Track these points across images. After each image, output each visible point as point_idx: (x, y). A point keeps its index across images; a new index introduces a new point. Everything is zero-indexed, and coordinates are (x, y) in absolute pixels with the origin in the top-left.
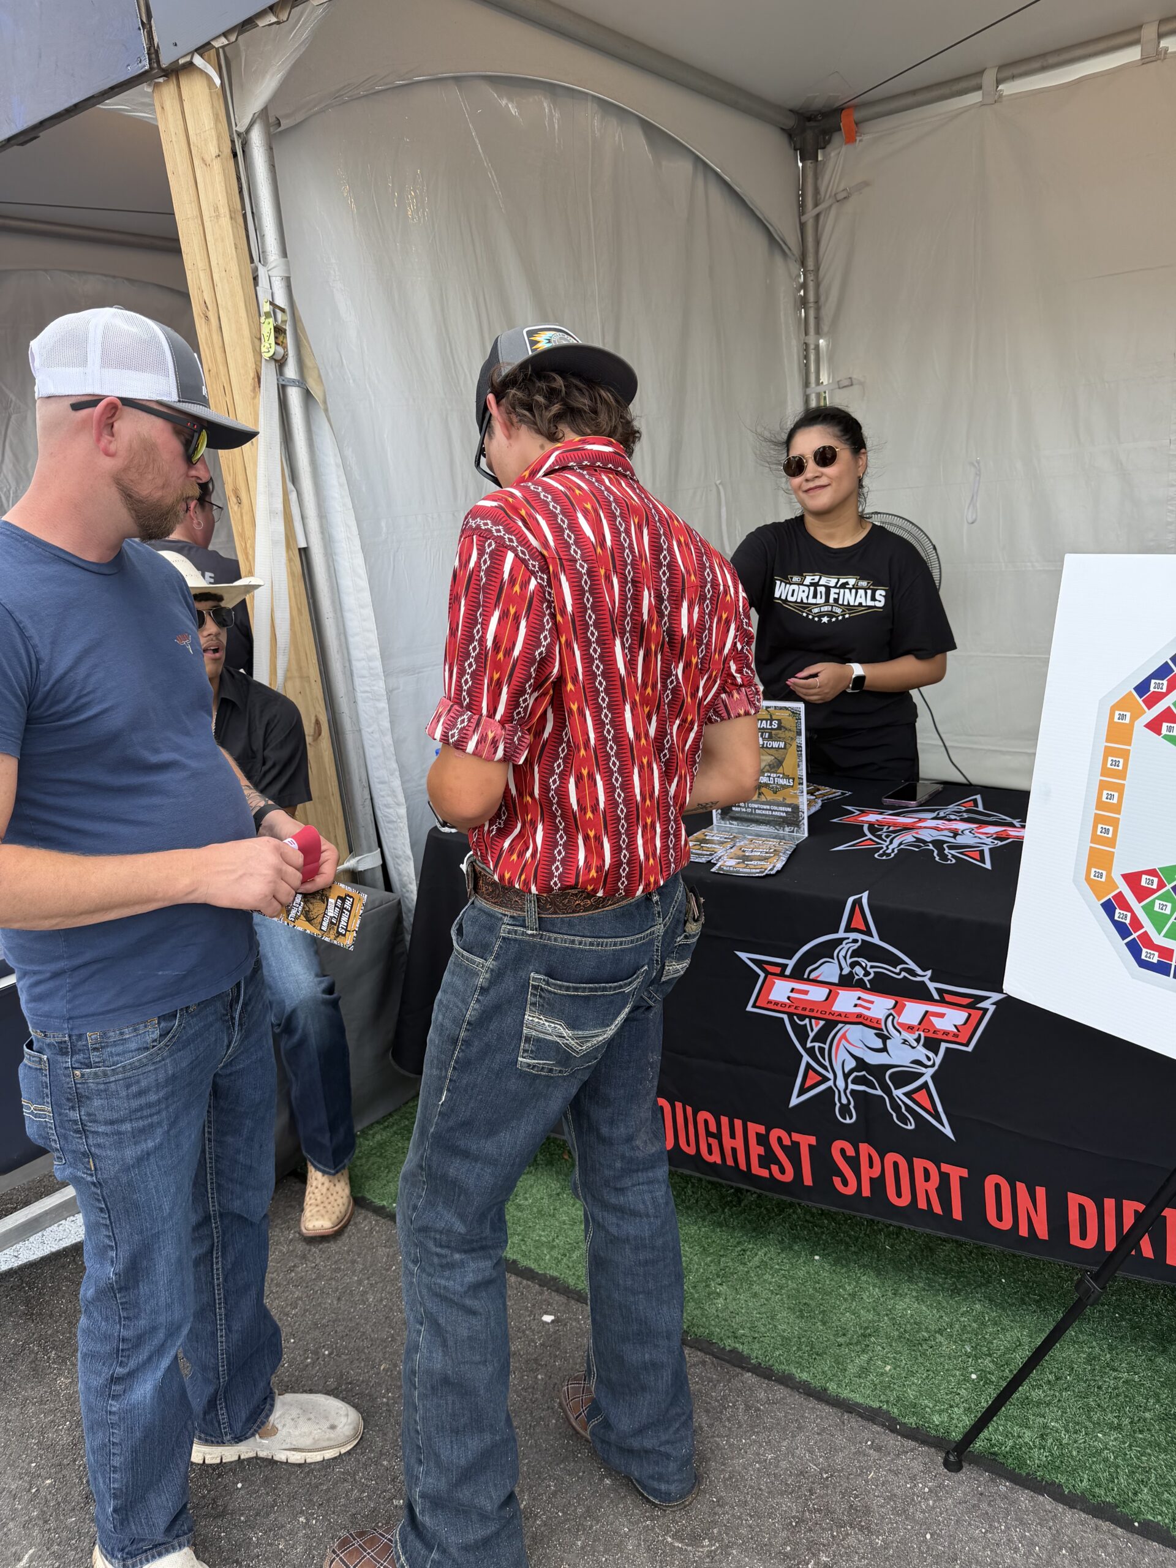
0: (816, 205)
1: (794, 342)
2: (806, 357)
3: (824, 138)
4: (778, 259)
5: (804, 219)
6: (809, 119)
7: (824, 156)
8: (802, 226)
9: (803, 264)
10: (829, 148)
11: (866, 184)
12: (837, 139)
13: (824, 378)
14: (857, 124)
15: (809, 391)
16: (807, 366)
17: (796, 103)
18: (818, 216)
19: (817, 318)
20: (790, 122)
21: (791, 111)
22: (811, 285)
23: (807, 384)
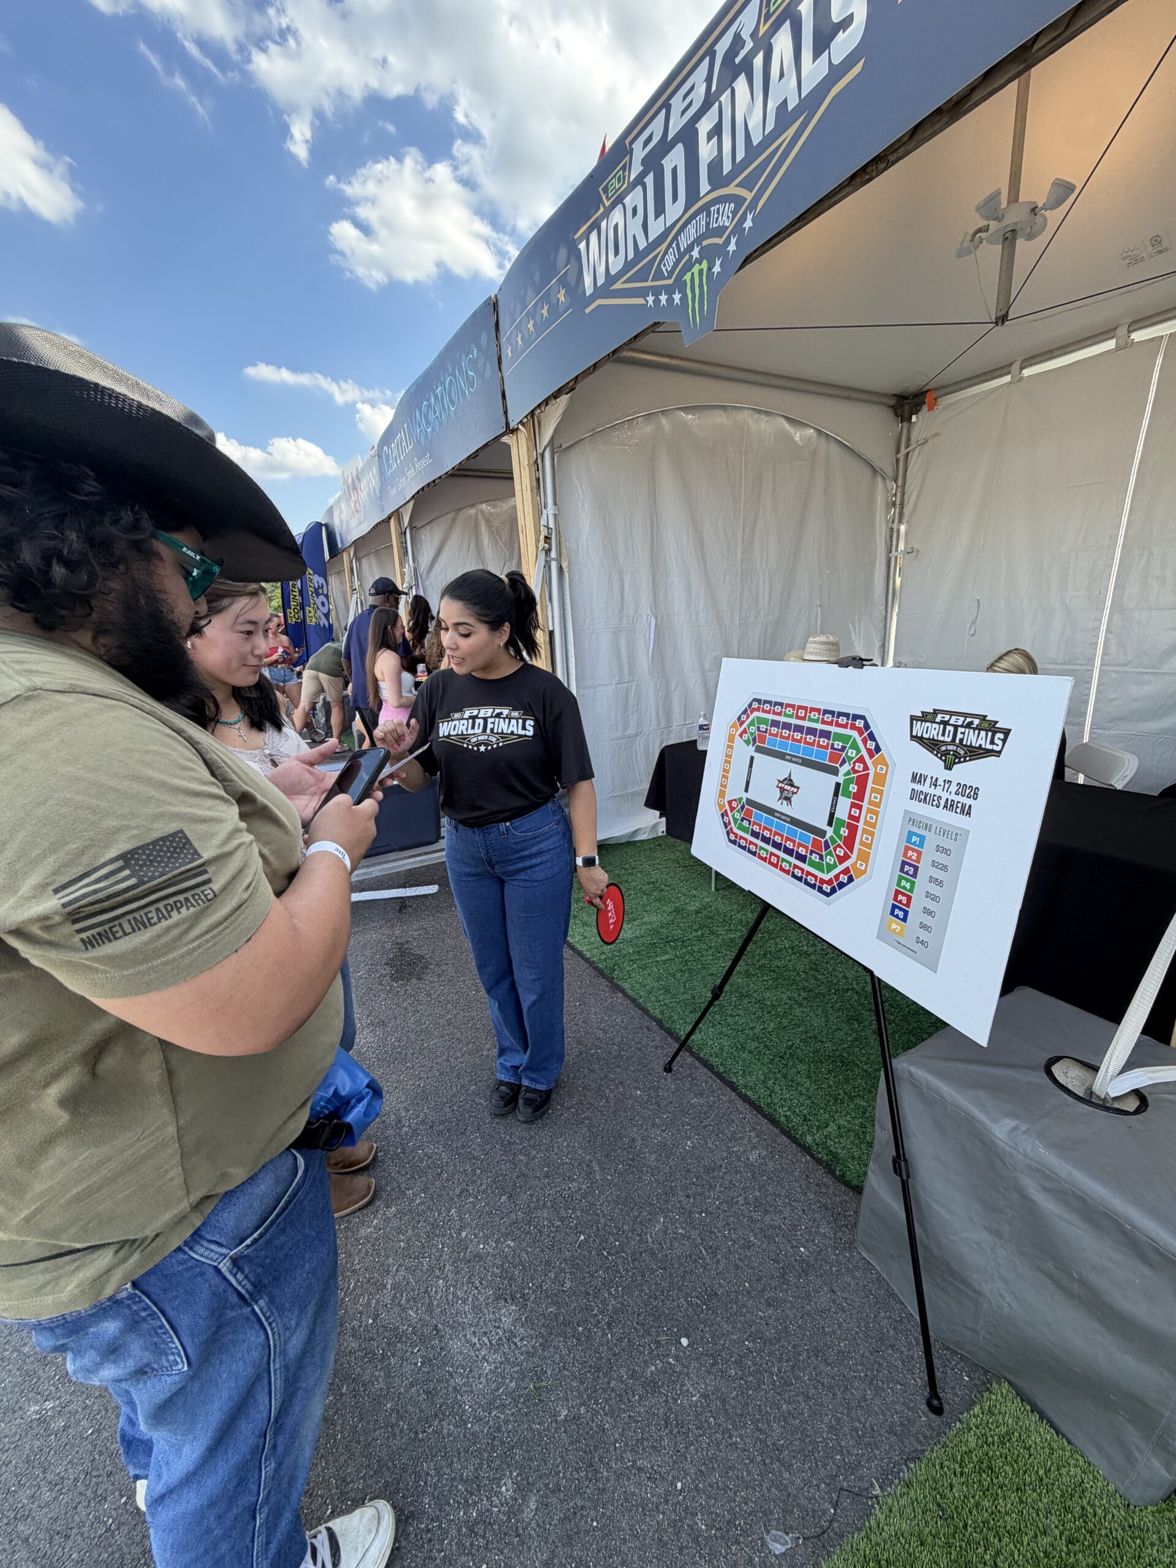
0: (907, 446)
1: (884, 527)
2: (891, 536)
3: (916, 409)
4: (879, 480)
5: (899, 456)
6: (907, 398)
7: (917, 418)
8: (898, 460)
9: (896, 481)
10: (920, 414)
11: (937, 434)
12: (925, 408)
13: (902, 547)
14: (935, 399)
15: (891, 555)
16: (891, 541)
17: (898, 390)
18: (908, 453)
19: (901, 514)
20: (892, 402)
21: (894, 395)
22: (899, 494)
23: (890, 551)
